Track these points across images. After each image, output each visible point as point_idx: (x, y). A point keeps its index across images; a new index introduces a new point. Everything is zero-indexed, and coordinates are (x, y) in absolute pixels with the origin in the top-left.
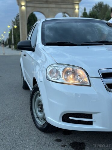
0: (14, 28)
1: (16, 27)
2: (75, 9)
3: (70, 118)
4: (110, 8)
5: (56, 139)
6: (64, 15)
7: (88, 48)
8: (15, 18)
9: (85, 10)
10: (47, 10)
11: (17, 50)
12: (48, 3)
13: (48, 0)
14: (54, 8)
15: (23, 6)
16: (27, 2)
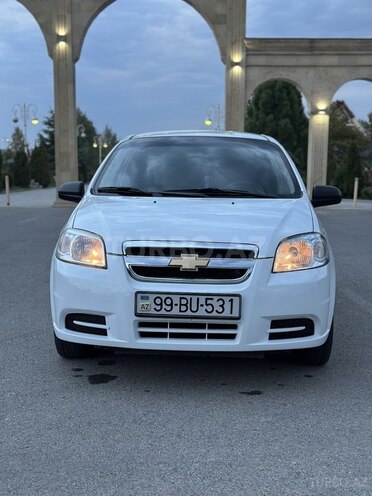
3: (75, 322)
12: (316, 52)
13: (317, 45)
14: (332, 66)
15: (237, 64)
16: (248, 53)
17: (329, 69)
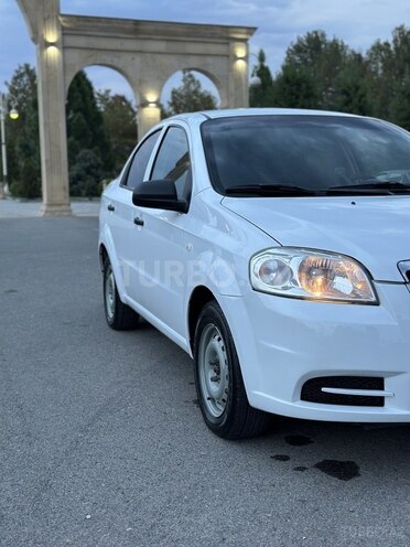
0: (8, 121)
1: (14, 115)
2: (237, 58)
3: (323, 389)
4: (348, 52)
5: (274, 454)
6: (187, 74)
7: (353, 203)
8: (10, 82)
9: (262, 58)
10: (138, 59)
11: (22, 202)
12: (141, 36)
13: (141, 27)
14: (160, 53)
15: (52, 44)
16: (64, 32)
17: (159, 57)
